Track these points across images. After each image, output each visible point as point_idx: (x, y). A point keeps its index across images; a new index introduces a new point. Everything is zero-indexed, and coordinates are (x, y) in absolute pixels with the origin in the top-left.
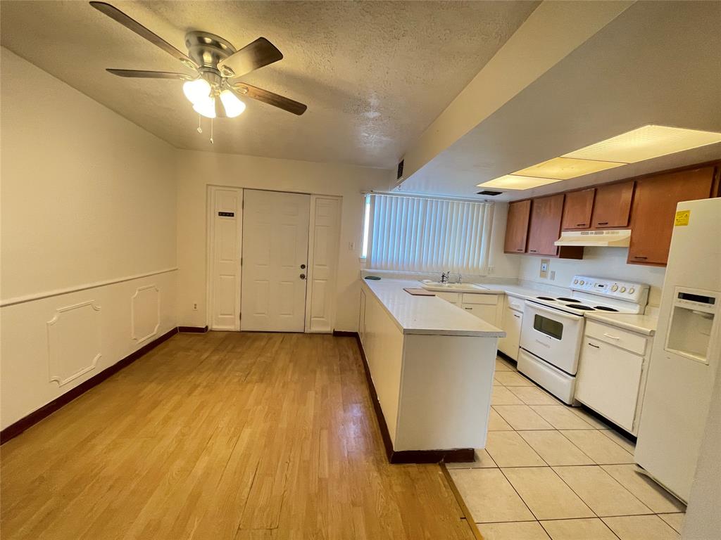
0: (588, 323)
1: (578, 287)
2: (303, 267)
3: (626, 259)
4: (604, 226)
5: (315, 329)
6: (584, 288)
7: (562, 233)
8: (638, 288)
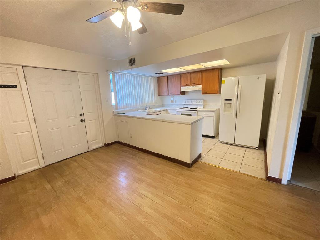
0: (199, 112)
1: (186, 103)
2: (81, 115)
3: (201, 93)
4: (194, 84)
5: (94, 147)
6: (188, 103)
7: (181, 87)
8: (203, 101)
